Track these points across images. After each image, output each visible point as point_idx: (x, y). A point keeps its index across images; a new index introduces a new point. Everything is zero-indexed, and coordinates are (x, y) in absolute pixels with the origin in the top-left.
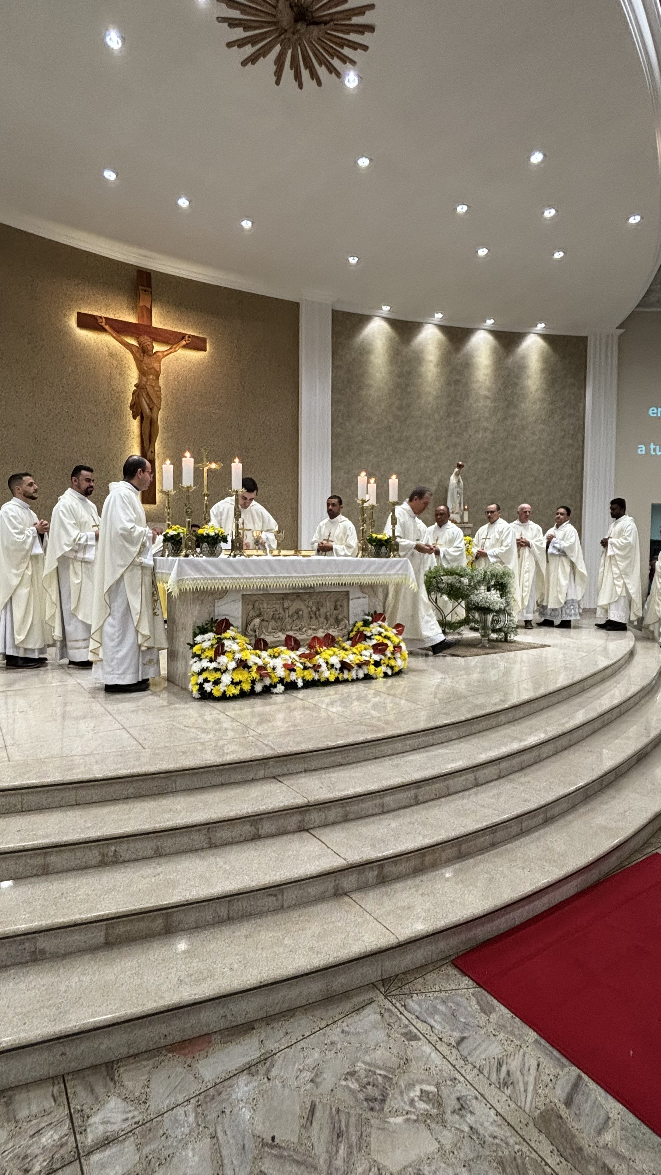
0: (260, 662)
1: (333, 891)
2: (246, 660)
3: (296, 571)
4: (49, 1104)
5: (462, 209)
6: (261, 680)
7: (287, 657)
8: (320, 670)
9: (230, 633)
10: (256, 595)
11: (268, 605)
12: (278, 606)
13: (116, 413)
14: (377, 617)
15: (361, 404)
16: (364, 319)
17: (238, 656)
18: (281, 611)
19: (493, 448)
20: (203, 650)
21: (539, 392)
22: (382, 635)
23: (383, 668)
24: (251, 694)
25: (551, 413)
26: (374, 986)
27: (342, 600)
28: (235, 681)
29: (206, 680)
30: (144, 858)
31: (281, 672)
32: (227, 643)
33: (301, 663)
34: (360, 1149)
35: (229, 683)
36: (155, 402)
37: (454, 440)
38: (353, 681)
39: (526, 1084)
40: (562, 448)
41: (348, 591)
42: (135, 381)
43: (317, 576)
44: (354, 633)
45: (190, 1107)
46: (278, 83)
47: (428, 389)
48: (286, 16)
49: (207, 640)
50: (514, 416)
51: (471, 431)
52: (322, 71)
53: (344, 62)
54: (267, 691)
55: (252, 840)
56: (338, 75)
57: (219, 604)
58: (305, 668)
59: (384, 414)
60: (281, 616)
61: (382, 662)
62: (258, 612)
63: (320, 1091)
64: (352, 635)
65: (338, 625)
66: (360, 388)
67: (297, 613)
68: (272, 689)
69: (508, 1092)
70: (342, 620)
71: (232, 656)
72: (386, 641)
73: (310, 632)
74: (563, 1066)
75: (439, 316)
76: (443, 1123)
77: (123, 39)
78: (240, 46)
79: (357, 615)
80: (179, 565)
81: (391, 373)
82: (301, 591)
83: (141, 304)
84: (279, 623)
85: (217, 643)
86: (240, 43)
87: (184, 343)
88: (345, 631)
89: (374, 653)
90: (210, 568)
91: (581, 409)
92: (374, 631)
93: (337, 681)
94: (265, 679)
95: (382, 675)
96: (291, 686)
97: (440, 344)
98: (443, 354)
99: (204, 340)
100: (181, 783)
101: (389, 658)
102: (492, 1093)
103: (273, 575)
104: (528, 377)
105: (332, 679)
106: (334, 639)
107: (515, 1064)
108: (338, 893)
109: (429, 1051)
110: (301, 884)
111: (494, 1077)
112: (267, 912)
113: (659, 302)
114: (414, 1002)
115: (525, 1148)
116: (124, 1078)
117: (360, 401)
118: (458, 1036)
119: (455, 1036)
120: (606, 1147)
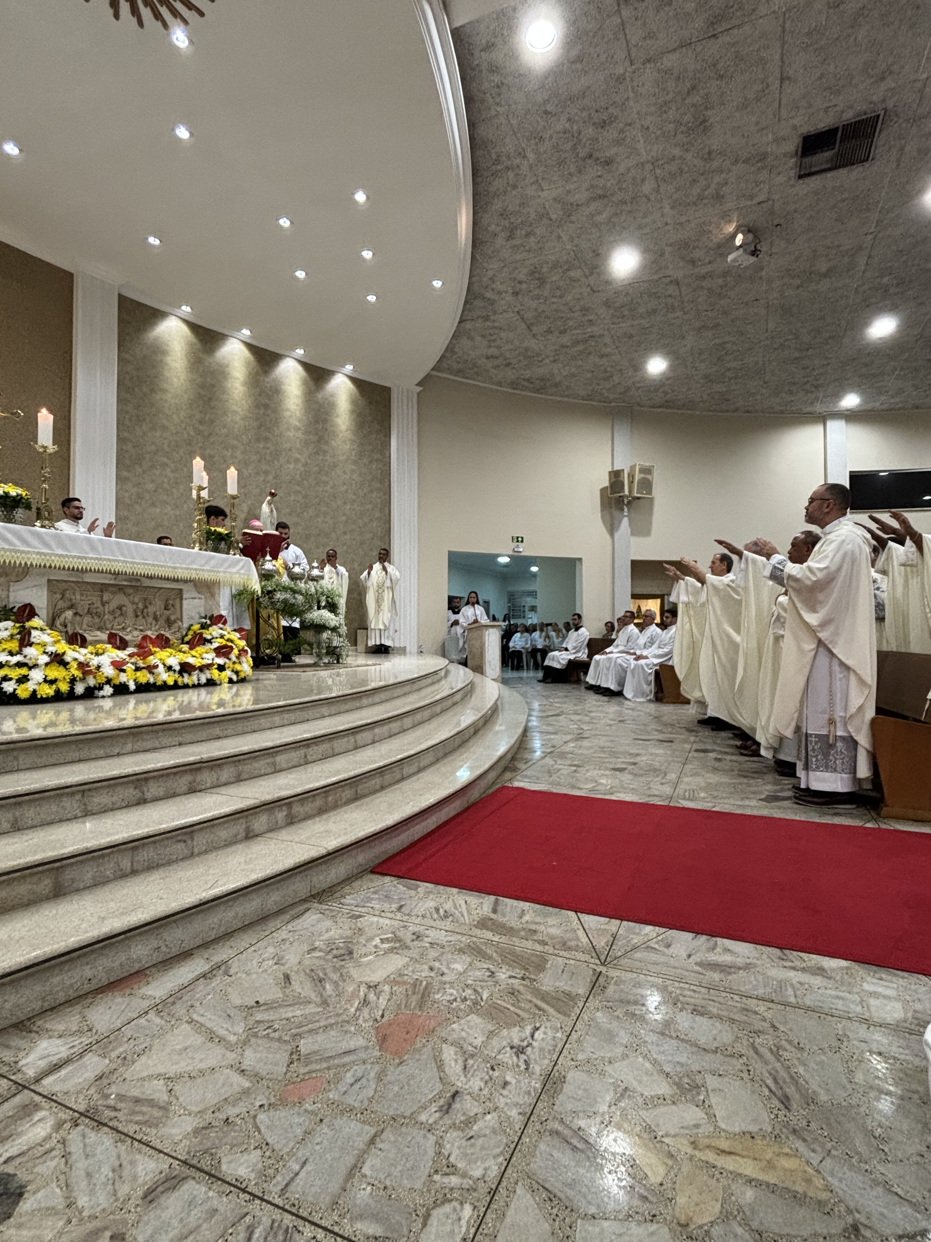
0: (82, 659)
1: (243, 835)
2: (64, 653)
3: (123, 554)
5: (285, 223)
6: (83, 679)
7: (113, 655)
8: (155, 671)
9: (36, 622)
10: (66, 581)
11: (82, 595)
12: (94, 599)
14: (218, 620)
15: (154, 409)
16: (157, 315)
17: (50, 649)
18: (100, 605)
19: (305, 482)
21: (349, 432)
22: (226, 638)
23: (228, 673)
24: (71, 696)
25: (361, 455)
26: (305, 901)
27: (174, 599)
28: (49, 678)
31: (109, 671)
32: (34, 633)
33: (132, 663)
34: (345, 981)
35: (41, 680)
37: (264, 467)
38: (194, 686)
39: (461, 912)
40: (371, 491)
41: (181, 590)
43: (148, 565)
44: (190, 637)
45: (151, 1016)
47: (235, 408)
50: (325, 452)
51: (282, 460)
53: (174, 15)
54: (90, 694)
55: (137, 804)
56: (166, 26)
57: (16, 588)
58: (137, 669)
59: (183, 425)
60: (99, 610)
61: (227, 666)
62: (69, 603)
63: (287, 966)
64: (187, 639)
65: (169, 627)
66: (152, 390)
67: (120, 608)
68: (96, 692)
69: (451, 919)
70: (175, 621)
71: (42, 649)
72: (230, 644)
73: (136, 633)
74: (483, 898)
75: (245, 332)
76: (408, 948)
79: (192, 618)
81: (192, 381)
82: (125, 583)
84: (97, 620)
85: (18, 634)
88: (179, 635)
89: (216, 656)
90: (9, 536)
91: (387, 455)
92: (215, 634)
93: (176, 686)
94: (87, 678)
95: (227, 680)
96: (121, 690)
97: (248, 363)
98: (250, 374)
101: (234, 663)
102: (439, 924)
103: (94, 556)
104: (338, 416)
105: (171, 682)
106: (167, 640)
107: (448, 906)
108: (250, 836)
109: (375, 919)
110: (213, 826)
111: (435, 916)
112: (176, 861)
113: (450, 370)
114: (348, 900)
115: (475, 939)
116: (48, 1026)
117: (152, 405)
118: (397, 905)
119: (394, 906)
120: (527, 922)
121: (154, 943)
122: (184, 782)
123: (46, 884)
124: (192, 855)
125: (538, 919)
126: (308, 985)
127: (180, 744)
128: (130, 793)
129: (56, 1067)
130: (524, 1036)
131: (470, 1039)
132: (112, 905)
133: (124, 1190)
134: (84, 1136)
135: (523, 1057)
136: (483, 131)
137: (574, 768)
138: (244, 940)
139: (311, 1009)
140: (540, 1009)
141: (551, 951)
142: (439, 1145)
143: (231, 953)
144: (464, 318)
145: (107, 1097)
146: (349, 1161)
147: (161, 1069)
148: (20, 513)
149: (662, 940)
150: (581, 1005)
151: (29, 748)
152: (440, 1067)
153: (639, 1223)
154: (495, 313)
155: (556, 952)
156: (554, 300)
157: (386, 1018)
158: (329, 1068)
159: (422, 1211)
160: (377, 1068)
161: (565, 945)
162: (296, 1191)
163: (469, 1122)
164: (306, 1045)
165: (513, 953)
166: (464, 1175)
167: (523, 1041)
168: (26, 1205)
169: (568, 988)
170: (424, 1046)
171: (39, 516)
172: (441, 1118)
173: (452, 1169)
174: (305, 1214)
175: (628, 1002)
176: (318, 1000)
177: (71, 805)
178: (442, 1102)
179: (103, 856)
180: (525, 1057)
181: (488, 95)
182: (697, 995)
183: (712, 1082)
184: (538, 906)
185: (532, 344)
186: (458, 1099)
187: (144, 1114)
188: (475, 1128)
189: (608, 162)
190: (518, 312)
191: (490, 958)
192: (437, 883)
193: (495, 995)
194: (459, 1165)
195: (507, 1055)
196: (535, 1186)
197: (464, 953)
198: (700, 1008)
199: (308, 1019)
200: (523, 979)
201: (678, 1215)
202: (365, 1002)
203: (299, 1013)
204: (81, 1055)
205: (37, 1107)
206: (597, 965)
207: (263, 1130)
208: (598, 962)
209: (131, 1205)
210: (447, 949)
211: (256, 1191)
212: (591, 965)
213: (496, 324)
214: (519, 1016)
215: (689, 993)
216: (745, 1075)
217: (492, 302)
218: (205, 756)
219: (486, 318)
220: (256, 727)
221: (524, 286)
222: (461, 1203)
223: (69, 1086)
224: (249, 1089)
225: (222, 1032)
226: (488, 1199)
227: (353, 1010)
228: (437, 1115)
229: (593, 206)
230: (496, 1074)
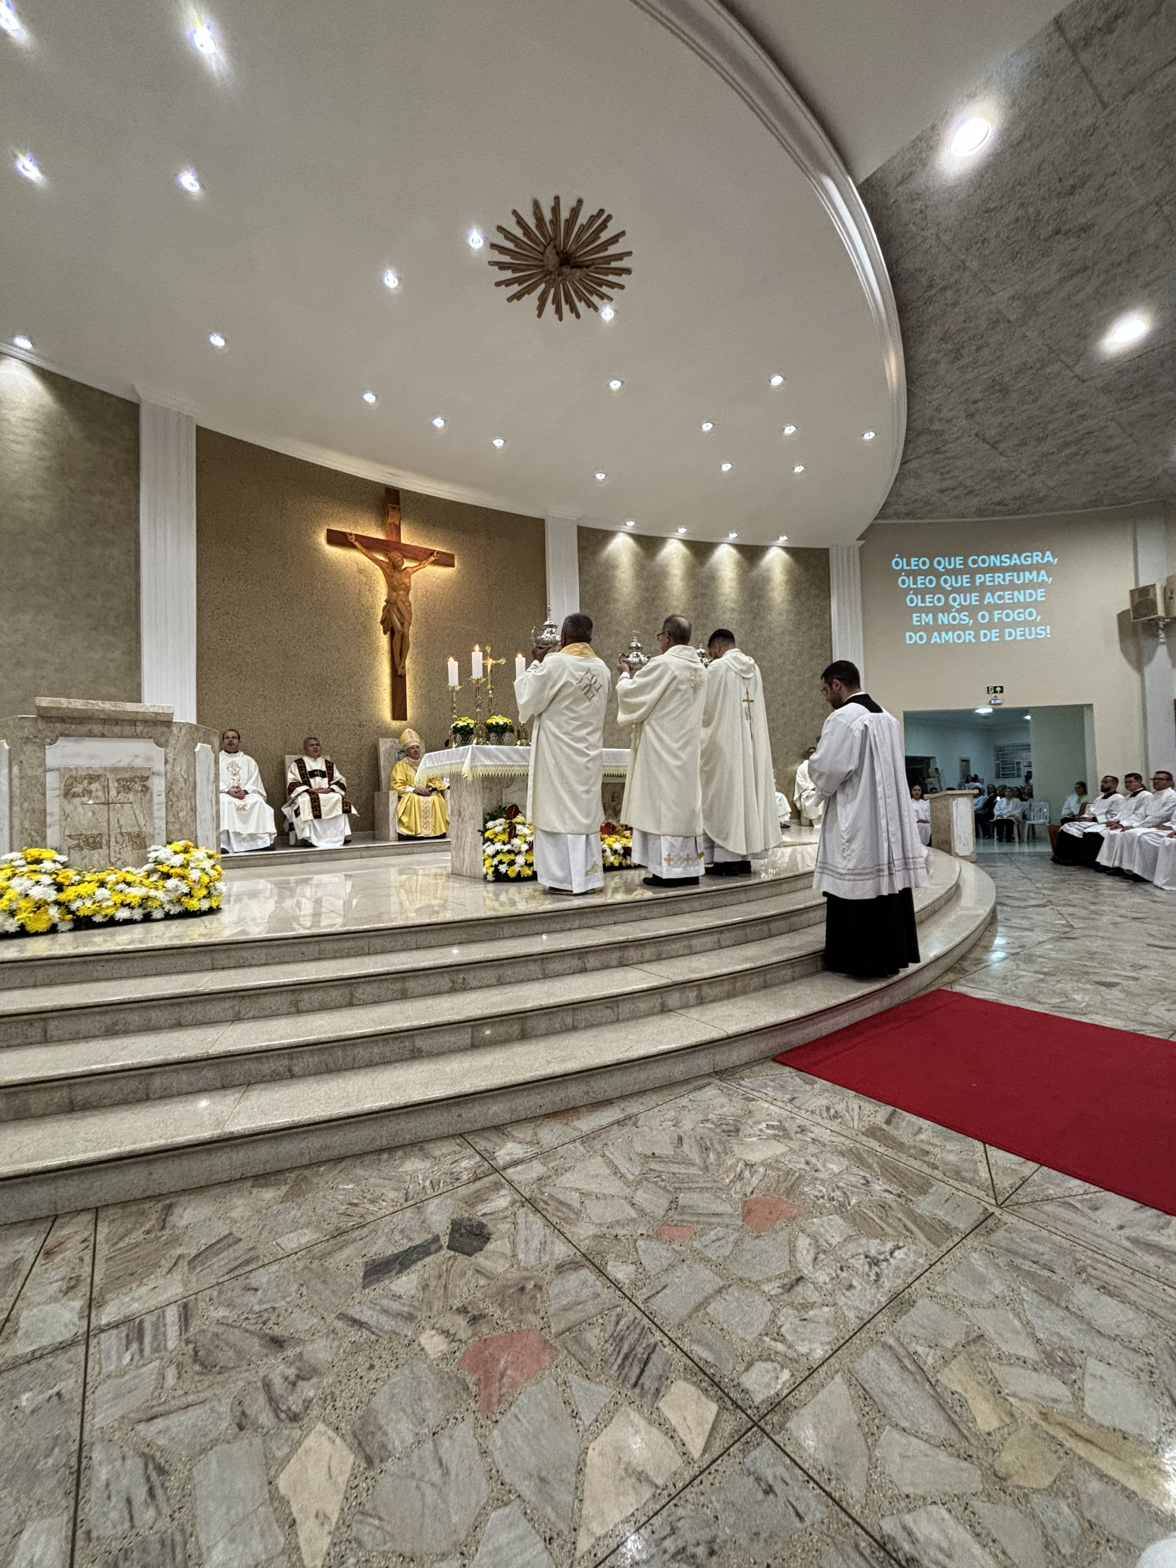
1: (659, 1008)
4: (457, 1148)
5: (707, 427)
13: (366, 629)
15: (609, 618)
16: (607, 535)
20: (496, 834)
21: (785, 603)
25: (798, 624)
26: (708, 1075)
29: (501, 862)
30: (488, 986)
32: (519, 827)
34: (726, 1154)
35: (523, 864)
36: (406, 616)
39: (852, 1117)
40: (810, 659)
42: (385, 598)
45: (577, 1144)
46: (539, 316)
47: (675, 603)
48: (551, 260)
49: (498, 825)
50: (761, 628)
52: (581, 306)
53: (602, 298)
55: (580, 972)
56: (596, 309)
57: (507, 791)
63: (682, 1130)
66: (607, 603)
69: (840, 1120)
71: (523, 840)
74: (880, 1106)
75: (682, 531)
76: (790, 1138)
77: (400, 279)
78: (507, 285)
80: (473, 752)
81: (638, 586)
83: (390, 521)
85: (508, 828)
86: (508, 283)
87: (432, 559)
90: (501, 755)
91: (827, 619)
93: (621, 867)
97: (685, 559)
98: (688, 568)
99: (452, 557)
100: (507, 931)
102: (826, 1122)
104: (773, 589)
105: (616, 864)
106: (614, 827)
107: (841, 1107)
108: (665, 1010)
109: (766, 1105)
110: (634, 998)
111: (825, 1114)
112: (606, 1023)
113: (897, 515)
114: (746, 1082)
115: (858, 1145)
116: (515, 1133)
117: (607, 615)
118: (788, 1096)
119: (787, 1097)
120: (922, 1141)
121: (584, 1088)
122: (615, 956)
123: (516, 1029)
124: (618, 1020)
125: (935, 1141)
126: (695, 1149)
127: (615, 923)
128: (575, 963)
129: (515, 1163)
130: (882, 1249)
131: (828, 1237)
132: (556, 1052)
133: (545, 1259)
134: (527, 1215)
135: (876, 1269)
136: (909, 264)
137: (1042, 976)
138: (652, 1100)
139: (693, 1170)
140: (908, 1230)
141: (940, 1176)
142: (775, 1314)
143: (642, 1108)
144: (907, 459)
145: (543, 1193)
146: (699, 1298)
147: (578, 1185)
148: (507, 736)
149: (1090, 1200)
150: (957, 1239)
151: (510, 922)
152: (793, 1251)
153: (951, 1455)
154: (945, 443)
155: (946, 1179)
156: (1026, 407)
157: (754, 1196)
158: (698, 1222)
159: (747, 1358)
160: (736, 1235)
161: (958, 1175)
162: (655, 1304)
163: (806, 1306)
164: (684, 1199)
165: (896, 1168)
166: (790, 1347)
167: (880, 1254)
168: (490, 1246)
169: (948, 1219)
170: (782, 1229)
171: (519, 738)
172: (782, 1294)
173: (780, 1337)
174: (658, 1323)
175: (1016, 1253)
176: (701, 1164)
177: (534, 969)
178: (786, 1280)
179: (552, 1013)
180: (878, 1270)
181: (911, 225)
182: (1114, 1273)
183: (1093, 1365)
184: (939, 1127)
185: (1002, 463)
186: (801, 1284)
187: (563, 1213)
188: (811, 1313)
189: (1084, 229)
190: (976, 435)
191: (869, 1167)
192: (834, 1081)
193: (864, 1203)
194: (788, 1337)
195: (860, 1262)
196: (854, 1382)
197: (844, 1156)
198: (1111, 1288)
199: (691, 1179)
200: (899, 1196)
201: (996, 1467)
202: (740, 1177)
203: (683, 1171)
204: (531, 1159)
205: (502, 1186)
206: (991, 1204)
207: (640, 1253)
208: (993, 1202)
209: (548, 1270)
210: (828, 1148)
211: (627, 1292)
212: (983, 1203)
213: (949, 455)
214: (883, 1229)
215: (1105, 1268)
216: (1144, 1376)
217: (941, 433)
218: (631, 937)
219: (937, 451)
220: (677, 910)
221: (980, 405)
222: (782, 1367)
223: (521, 1178)
224: (635, 1219)
225: (624, 1170)
226: (807, 1373)
227: (727, 1181)
228: (780, 1290)
229: (1069, 287)
230: (844, 1274)
